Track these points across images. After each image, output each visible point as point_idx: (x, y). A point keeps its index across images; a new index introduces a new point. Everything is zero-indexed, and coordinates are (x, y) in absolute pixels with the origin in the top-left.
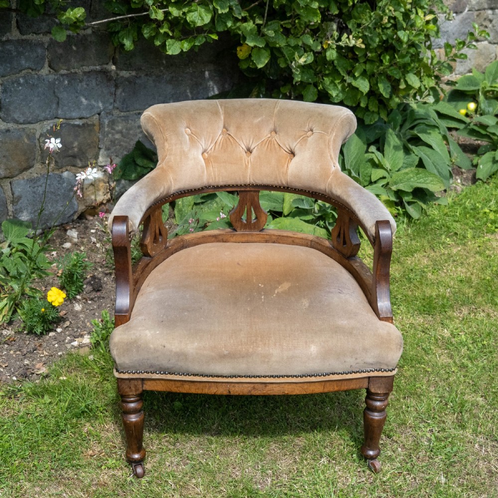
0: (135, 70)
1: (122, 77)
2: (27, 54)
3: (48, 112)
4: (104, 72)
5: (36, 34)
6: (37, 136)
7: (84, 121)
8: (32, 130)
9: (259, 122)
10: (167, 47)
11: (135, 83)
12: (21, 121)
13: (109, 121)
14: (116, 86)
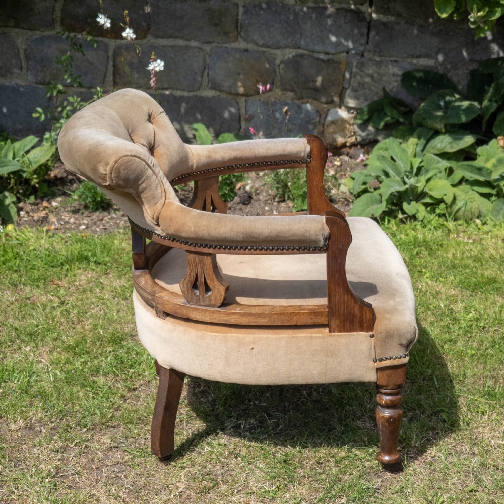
0: (394, 15)
3: (289, 40)
4: (359, 12)
6: (277, 62)
7: (331, 57)
8: (272, 55)
11: (392, 29)
13: (358, 63)
14: (369, 29)
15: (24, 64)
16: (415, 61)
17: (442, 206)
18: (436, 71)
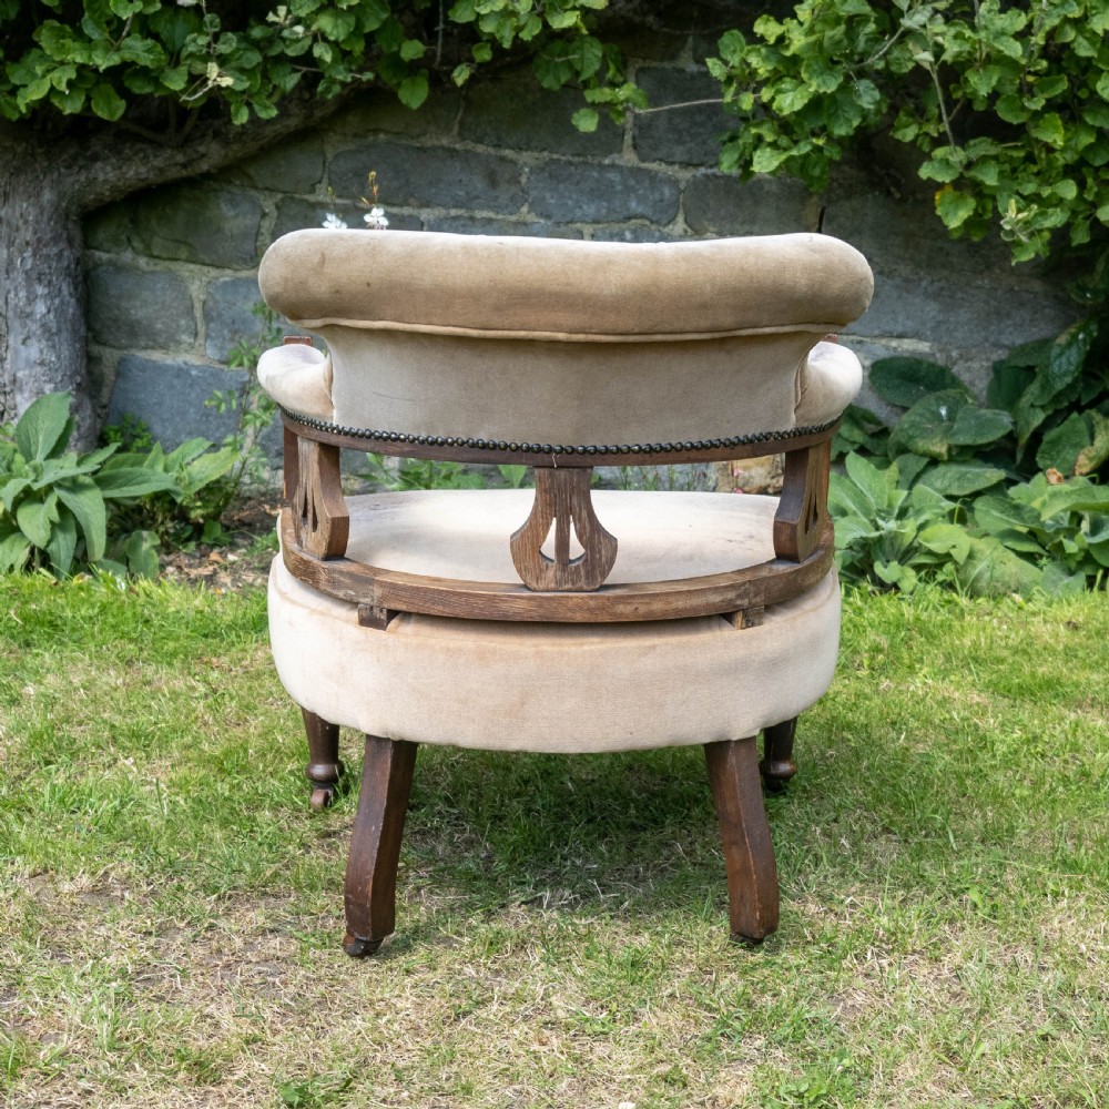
5: (666, 162)
15: (202, 329)
16: (894, 343)
17: (949, 567)
18: (932, 360)
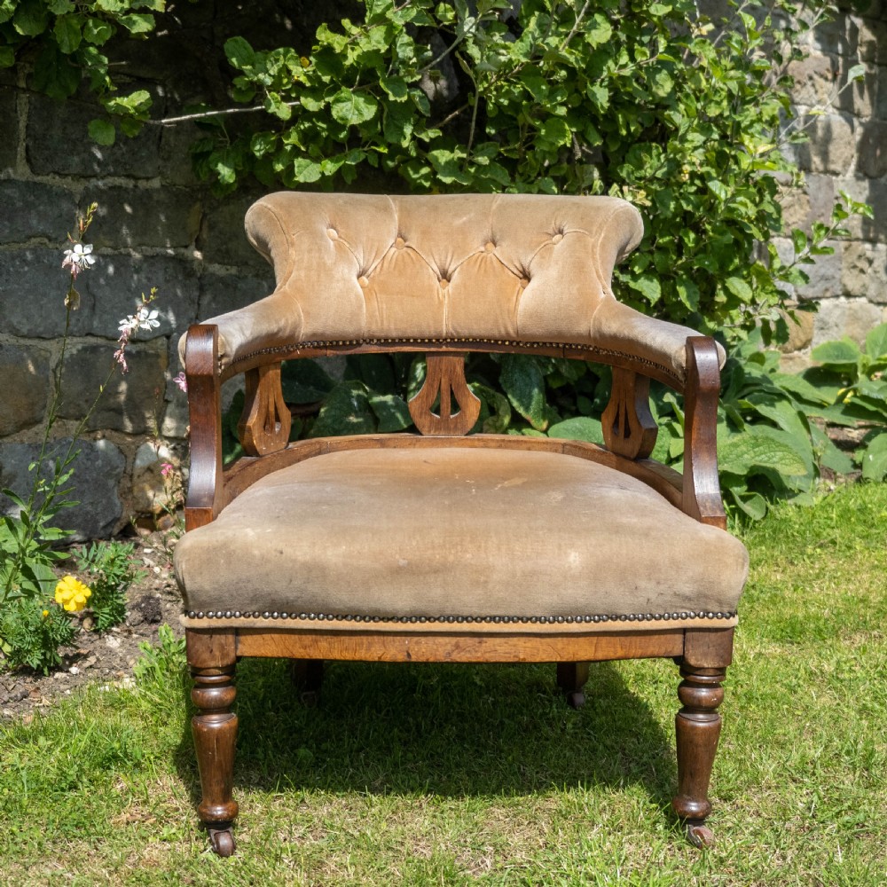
0: (236, 264)
1: (213, 274)
2: (41, 208)
3: (73, 322)
4: (181, 260)
5: (59, 174)
6: (52, 365)
7: (141, 346)
8: (43, 353)
9: (464, 223)
10: (296, 170)
11: (235, 288)
12: (25, 330)
14: (202, 289)
